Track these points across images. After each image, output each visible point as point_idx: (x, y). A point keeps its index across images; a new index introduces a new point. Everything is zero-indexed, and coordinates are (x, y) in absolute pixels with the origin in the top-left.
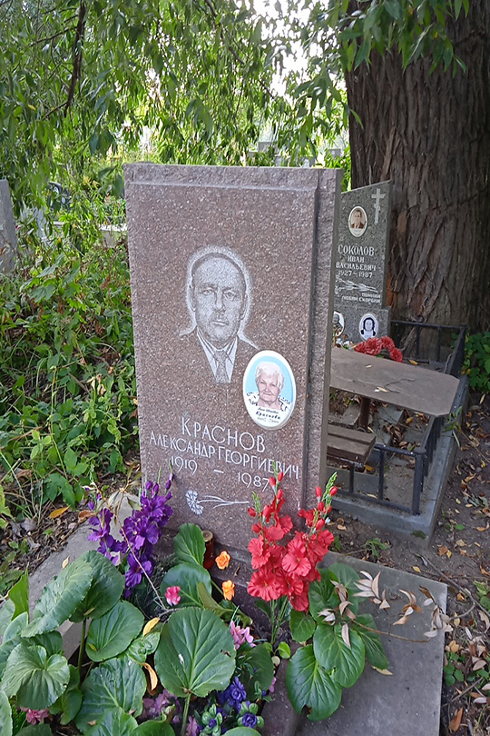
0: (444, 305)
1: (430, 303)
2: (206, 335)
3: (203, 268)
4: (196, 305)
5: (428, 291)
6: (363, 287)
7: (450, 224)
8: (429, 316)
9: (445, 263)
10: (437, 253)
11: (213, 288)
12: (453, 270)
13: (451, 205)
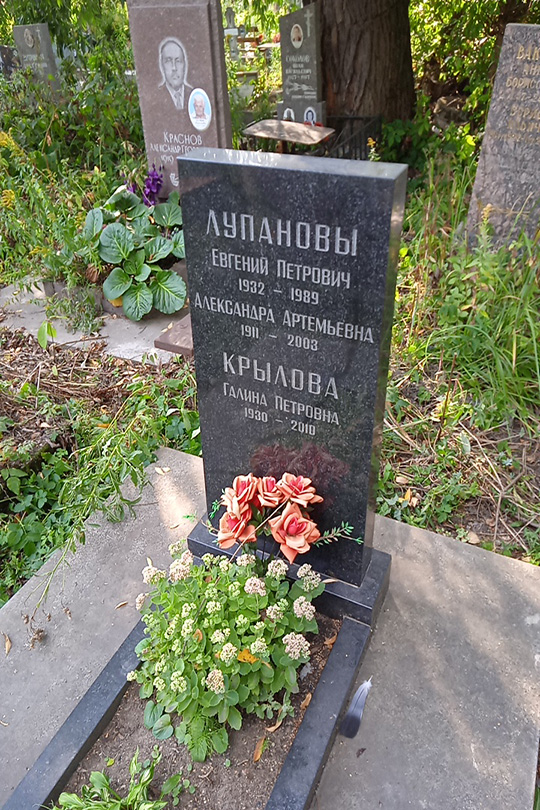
0: (369, 100)
1: (358, 99)
2: (170, 85)
3: (166, 49)
4: (164, 69)
5: (356, 90)
6: (305, 87)
7: (367, 36)
8: (358, 110)
9: (366, 67)
10: (360, 59)
11: (171, 59)
12: (373, 72)
13: (366, 20)
